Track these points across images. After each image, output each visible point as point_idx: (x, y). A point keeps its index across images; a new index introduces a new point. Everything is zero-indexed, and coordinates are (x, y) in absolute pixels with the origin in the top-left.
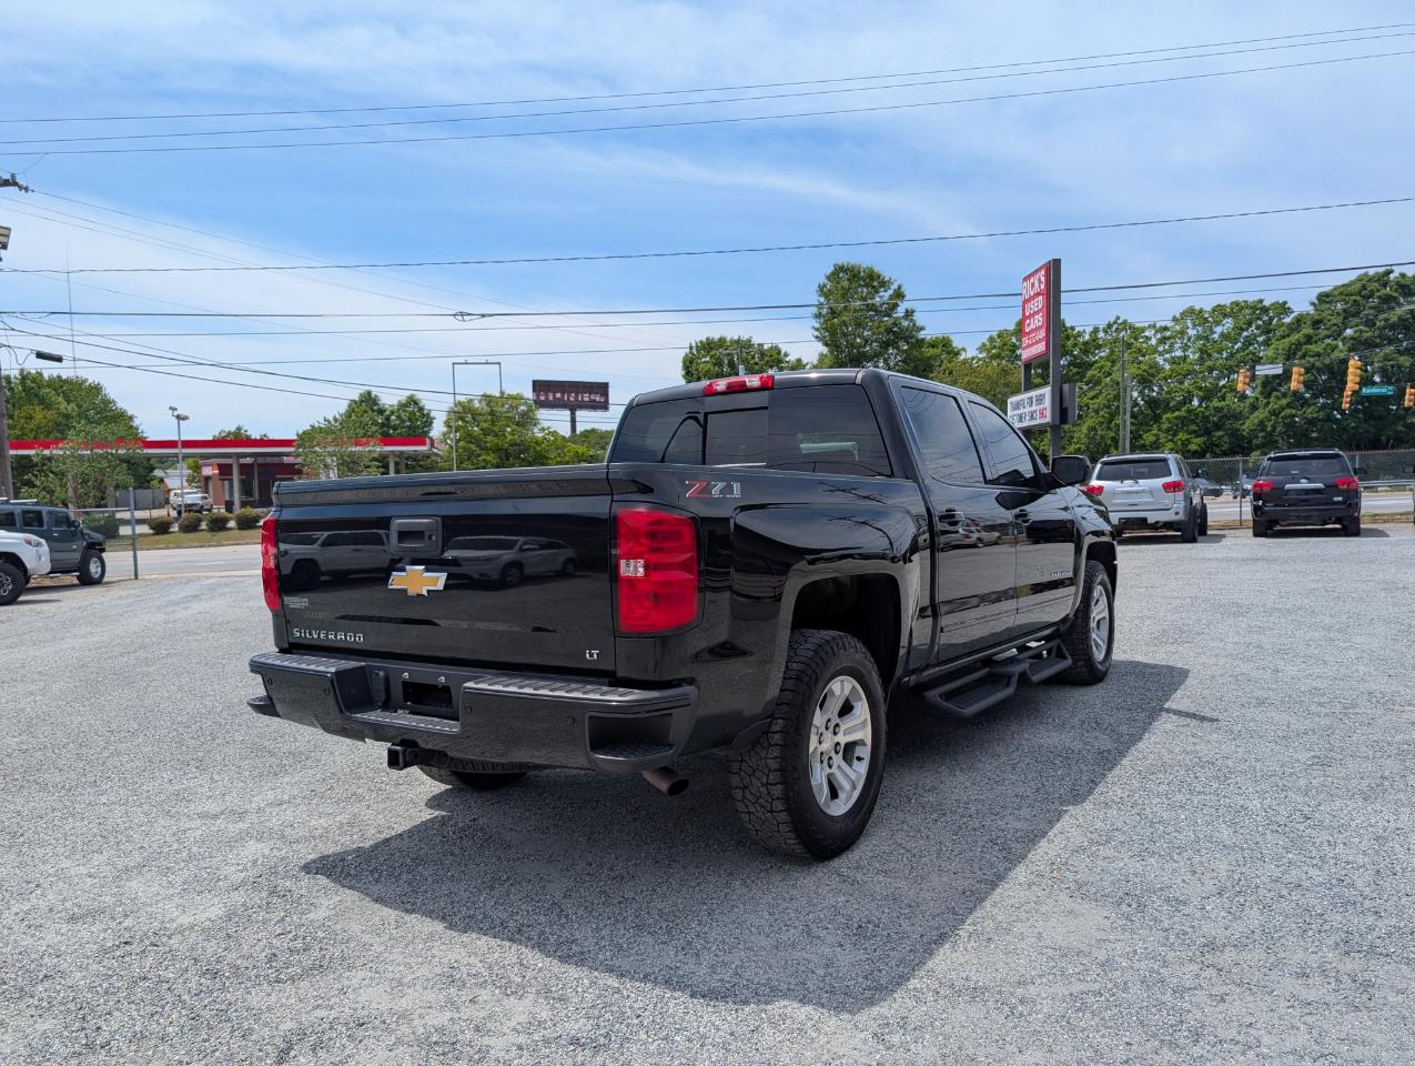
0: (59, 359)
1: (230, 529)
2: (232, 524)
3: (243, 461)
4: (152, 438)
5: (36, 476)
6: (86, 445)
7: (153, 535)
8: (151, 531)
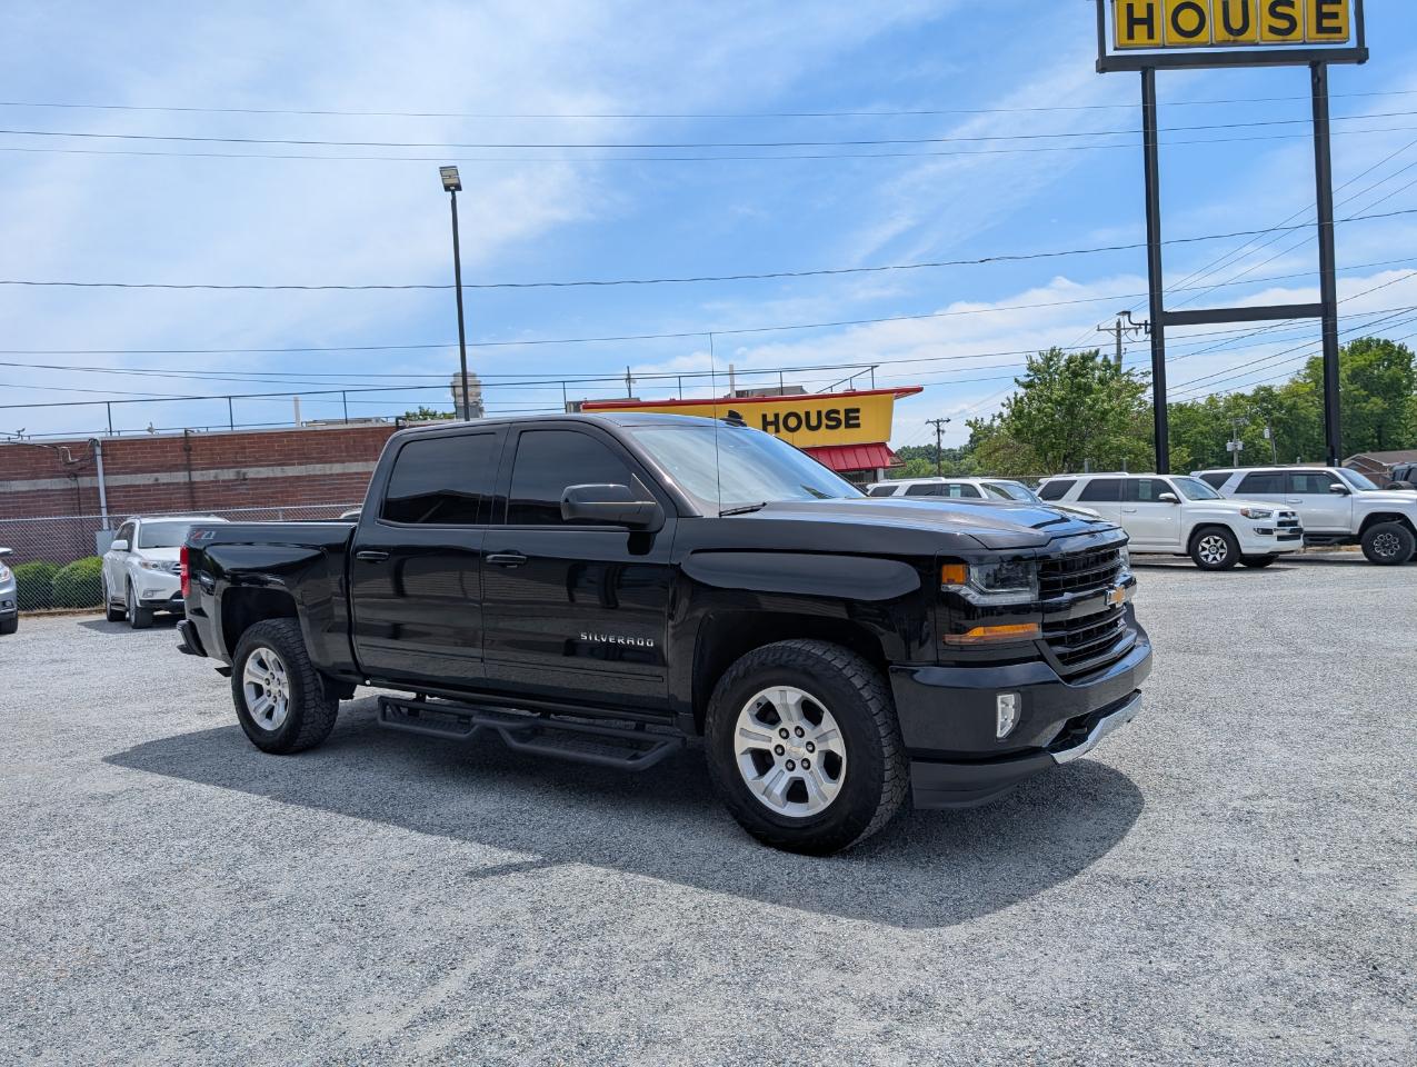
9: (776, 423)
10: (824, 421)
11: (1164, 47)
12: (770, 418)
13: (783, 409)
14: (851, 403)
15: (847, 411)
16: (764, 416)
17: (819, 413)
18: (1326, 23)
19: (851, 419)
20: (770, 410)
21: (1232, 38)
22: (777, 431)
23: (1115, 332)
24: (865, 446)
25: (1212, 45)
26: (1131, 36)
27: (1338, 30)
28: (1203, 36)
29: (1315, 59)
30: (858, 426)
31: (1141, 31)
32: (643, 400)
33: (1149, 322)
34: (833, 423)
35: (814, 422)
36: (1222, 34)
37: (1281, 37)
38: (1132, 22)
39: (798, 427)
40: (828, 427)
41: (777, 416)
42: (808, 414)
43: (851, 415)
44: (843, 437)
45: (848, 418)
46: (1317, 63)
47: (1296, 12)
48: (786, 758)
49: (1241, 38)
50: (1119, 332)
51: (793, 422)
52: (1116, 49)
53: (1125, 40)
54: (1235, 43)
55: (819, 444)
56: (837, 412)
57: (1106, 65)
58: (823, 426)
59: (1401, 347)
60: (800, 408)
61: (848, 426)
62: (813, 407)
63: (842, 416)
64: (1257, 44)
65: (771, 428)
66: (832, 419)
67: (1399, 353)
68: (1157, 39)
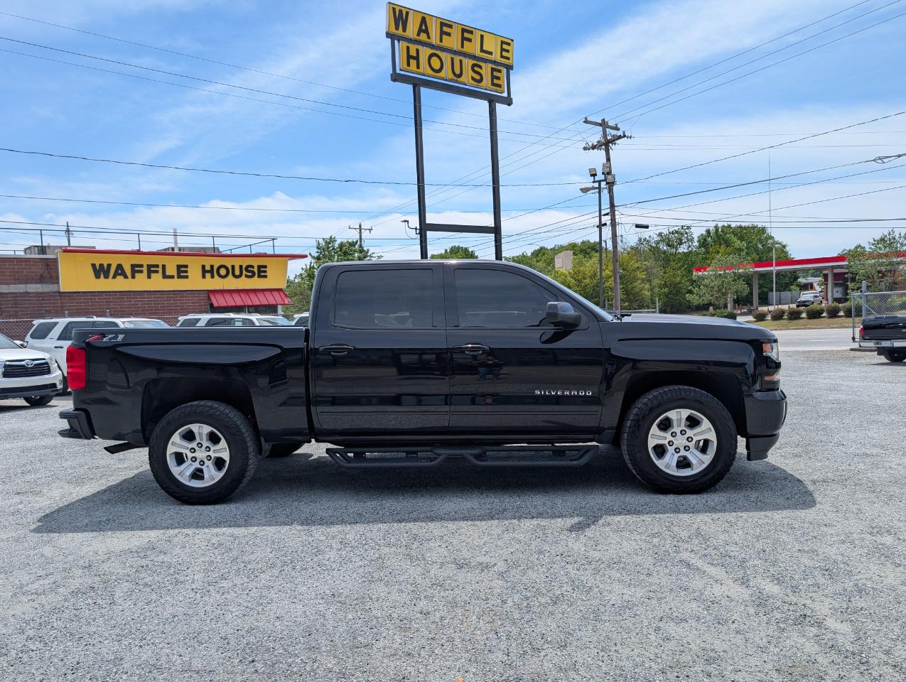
0: (647, 227)
1: (802, 318)
2: (804, 315)
3: (835, 271)
4: (797, 258)
5: (694, 287)
6: (721, 268)
7: (756, 321)
8: (755, 320)
9: (211, 271)
10: (244, 272)
11: (424, 75)
12: (208, 268)
13: (217, 262)
14: (262, 261)
15: (259, 267)
16: (203, 267)
17: (241, 267)
18: (495, 81)
19: (261, 272)
20: (208, 262)
21: (455, 78)
22: (212, 277)
23: (358, 230)
24: (271, 290)
25: (446, 80)
26: (408, 65)
27: (499, 86)
28: (442, 74)
29: (491, 99)
30: (266, 277)
31: (413, 62)
32: (98, 248)
33: (418, 228)
34: (250, 274)
35: (237, 273)
36: (451, 76)
37: (476, 83)
38: (409, 57)
39: (227, 275)
40: (246, 276)
41: (212, 267)
42: (233, 267)
43: (262, 269)
44: (256, 283)
45: (259, 271)
46: (492, 101)
47: (483, 72)
48: (674, 447)
49: (459, 79)
50: (360, 230)
51: (223, 272)
52: (401, 70)
53: (405, 66)
54: (456, 82)
55: (241, 287)
56: (253, 267)
57: (396, 77)
58: (244, 276)
59: (472, 252)
60: (229, 263)
61: (260, 276)
62: (237, 262)
63: (256, 270)
64: (466, 85)
65: (208, 275)
66: (249, 271)
67: (471, 255)
68: (421, 70)
